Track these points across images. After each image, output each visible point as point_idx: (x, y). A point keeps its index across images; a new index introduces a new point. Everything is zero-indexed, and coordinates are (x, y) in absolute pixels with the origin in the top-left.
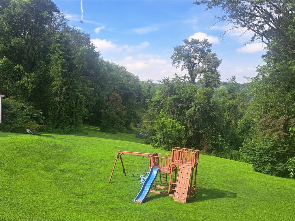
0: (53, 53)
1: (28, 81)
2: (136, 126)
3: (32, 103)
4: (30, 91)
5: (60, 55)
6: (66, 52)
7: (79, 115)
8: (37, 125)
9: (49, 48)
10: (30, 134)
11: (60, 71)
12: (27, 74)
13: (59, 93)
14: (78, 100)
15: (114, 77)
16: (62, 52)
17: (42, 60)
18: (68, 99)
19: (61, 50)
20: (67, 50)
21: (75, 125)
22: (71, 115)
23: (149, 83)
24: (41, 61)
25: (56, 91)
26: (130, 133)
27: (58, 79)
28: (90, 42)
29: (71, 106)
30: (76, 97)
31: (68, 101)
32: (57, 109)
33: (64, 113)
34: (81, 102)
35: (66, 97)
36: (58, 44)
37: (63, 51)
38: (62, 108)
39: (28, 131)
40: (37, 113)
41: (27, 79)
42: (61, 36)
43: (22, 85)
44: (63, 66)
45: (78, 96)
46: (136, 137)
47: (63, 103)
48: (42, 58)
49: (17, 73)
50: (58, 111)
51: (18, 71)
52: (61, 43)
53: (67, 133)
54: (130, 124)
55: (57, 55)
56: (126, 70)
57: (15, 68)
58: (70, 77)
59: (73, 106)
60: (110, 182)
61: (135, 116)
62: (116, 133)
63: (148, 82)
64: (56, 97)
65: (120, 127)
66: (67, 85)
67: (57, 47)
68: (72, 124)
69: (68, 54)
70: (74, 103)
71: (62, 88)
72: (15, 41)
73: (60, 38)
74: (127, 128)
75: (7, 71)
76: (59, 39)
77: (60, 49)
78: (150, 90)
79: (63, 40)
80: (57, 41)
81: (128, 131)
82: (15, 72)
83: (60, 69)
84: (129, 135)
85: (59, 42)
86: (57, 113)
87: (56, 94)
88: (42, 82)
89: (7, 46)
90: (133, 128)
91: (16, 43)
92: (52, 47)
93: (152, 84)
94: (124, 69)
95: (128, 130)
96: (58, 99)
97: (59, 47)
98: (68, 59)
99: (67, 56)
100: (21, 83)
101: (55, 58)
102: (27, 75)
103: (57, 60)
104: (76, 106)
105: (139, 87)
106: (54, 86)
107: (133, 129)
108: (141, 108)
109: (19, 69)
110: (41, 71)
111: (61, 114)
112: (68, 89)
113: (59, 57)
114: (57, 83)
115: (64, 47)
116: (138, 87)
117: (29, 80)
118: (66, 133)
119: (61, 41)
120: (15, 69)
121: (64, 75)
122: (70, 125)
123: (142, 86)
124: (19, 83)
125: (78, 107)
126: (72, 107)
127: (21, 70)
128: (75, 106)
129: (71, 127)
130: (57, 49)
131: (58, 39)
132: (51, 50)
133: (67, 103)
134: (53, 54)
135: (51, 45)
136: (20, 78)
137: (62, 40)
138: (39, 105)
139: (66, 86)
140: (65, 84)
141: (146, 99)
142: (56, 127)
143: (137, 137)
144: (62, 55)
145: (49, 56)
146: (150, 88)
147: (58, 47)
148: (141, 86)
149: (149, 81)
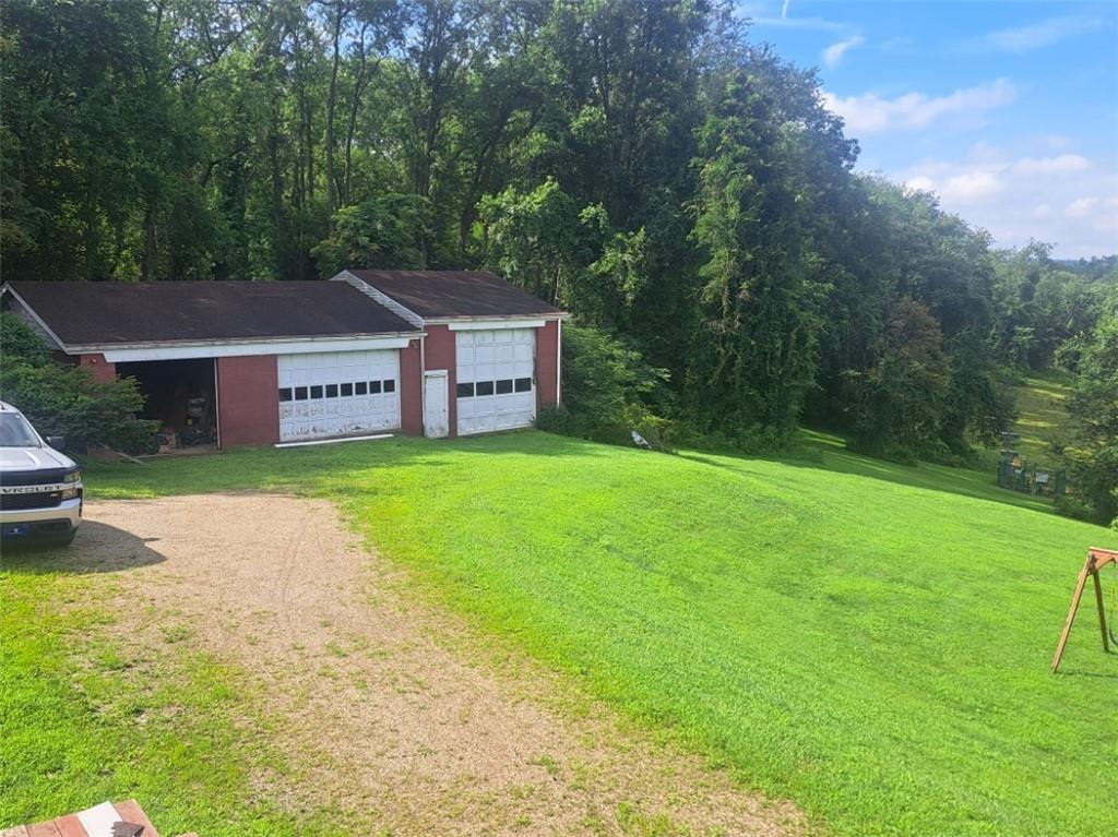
0: (711, 154)
1: (624, 261)
2: (985, 439)
3: (635, 342)
4: (630, 297)
5: (736, 160)
6: (758, 146)
7: (795, 387)
8: (654, 418)
9: (695, 135)
10: (644, 447)
11: (734, 221)
12: (619, 236)
13: (724, 303)
14: (791, 330)
15: (906, 239)
16: (744, 148)
17: (666, 184)
18: (754, 327)
19: (742, 141)
20: (759, 138)
21: (779, 424)
22: (764, 385)
23: (1033, 256)
24: (660, 188)
25: (716, 295)
26: (962, 465)
27: (723, 252)
28: (813, 101)
29: (765, 353)
30: (785, 320)
31: (756, 333)
32: (716, 363)
33: (739, 380)
34: (802, 339)
35: (750, 319)
36: (731, 118)
37: (747, 146)
38: (731, 361)
39: (637, 438)
40: (651, 376)
41: (620, 255)
42: (740, 86)
43: (604, 275)
44: (745, 199)
45: (791, 315)
46: (994, 485)
47: (736, 340)
48: (664, 174)
49: (589, 232)
50: (719, 370)
51: (591, 226)
52: (740, 114)
53: (750, 452)
54: (961, 427)
55: (725, 159)
56: (935, 205)
57: (582, 217)
58: (765, 244)
59: (773, 353)
60: (1055, 672)
61: (986, 396)
62: (911, 464)
63: (1026, 253)
64: (712, 320)
65: (920, 438)
66: (754, 274)
67: (724, 132)
68: (765, 420)
69: (762, 154)
70: (779, 344)
71: (736, 285)
72: (582, 120)
73: (736, 93)
74: (948, 444)
75: (557, 229)
76: (734, 101)
77: (737, 137)
78: (1037, 287)
79: (749, 102)
80: (725, 108)
81: (956, 458)
82: (582, 231)
83: (733, 213)
84: (966, 475)
85: (731, 111)
86: (716, 376)
87: (714, 310)
88: (667, 264)
89: (556, 139)
90: (974, 447)
91: (587, 126)
92: (705, 132)
93: (1045, 260)
94: (929, 205)
95: (954, 453)
96: (720, 326)
97: (733, 129)
98: (762, 175)
99: (762, 162)
100: (602, 269)
101: (715, 174)
102: (620, 242)
103: (725, 182)
104: (784, 354)
105: (985, 276)
106: (710, 279)
107: (973, 451)
108: (991, 362)
109: (595, 219)
110: (662, 226)
111: (729, 380)
112: (756, 290)
113: (730, 167)
114: (720, 265)
115: (749, 127)
116: (982, 276)
117: (627, 257)
118: (747, 453)
119: (741, 104)
120: (584, 221)
121: (747, 236)
122: (758, 425)
123: (1000, 271)
124: (597, 268)
125: (789, 355)
126: (769, 356)
127: (602, 222)
128: (779, 354)
129: (762, 431)
130: (726, 138)
131: (729, 98)
132: (703, 145)
133: (753, 343)
134: (708, 158)
135: (703, 125)
136: (598, 255)
137: (744, 99)
138: (654, 346)
139: (753, 279)
140: (748, 269)
141: (1017, 328)
142: (711, 429)
143: (998, 483)
144: (744, 159)
145: (695, 166)
146: (1034, 278)
147: (728, 131)
148: (991, 269)
149: (1032, 248)
